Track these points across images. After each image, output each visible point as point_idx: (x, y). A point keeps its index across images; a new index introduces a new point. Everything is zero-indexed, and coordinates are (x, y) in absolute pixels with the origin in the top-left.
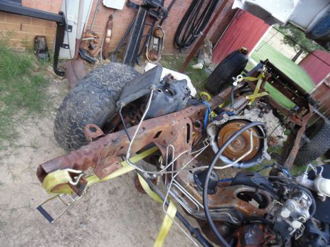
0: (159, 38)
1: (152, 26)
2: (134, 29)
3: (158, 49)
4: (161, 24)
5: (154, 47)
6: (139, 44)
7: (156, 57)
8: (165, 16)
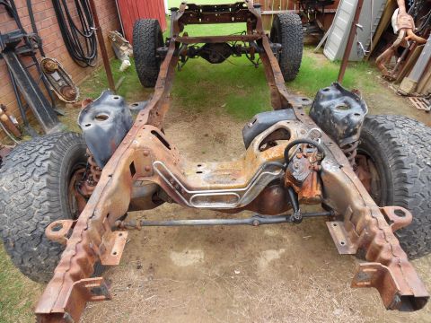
0: (57, 70)
1: (37, 64)
2: (19, 83)
3: (66, 82)
4: (43, 55)
5: (60, 84)
6: (40, 94)
7: (72, 92)
8: (39, 42)
